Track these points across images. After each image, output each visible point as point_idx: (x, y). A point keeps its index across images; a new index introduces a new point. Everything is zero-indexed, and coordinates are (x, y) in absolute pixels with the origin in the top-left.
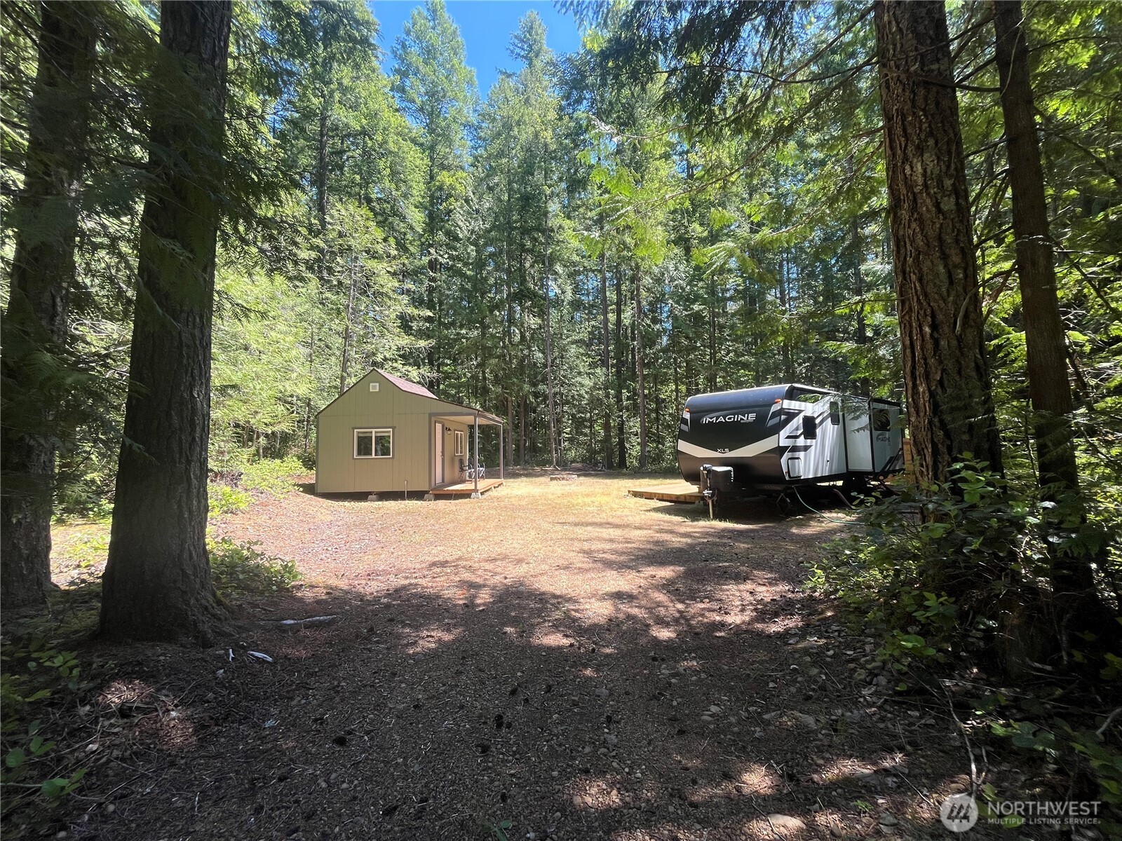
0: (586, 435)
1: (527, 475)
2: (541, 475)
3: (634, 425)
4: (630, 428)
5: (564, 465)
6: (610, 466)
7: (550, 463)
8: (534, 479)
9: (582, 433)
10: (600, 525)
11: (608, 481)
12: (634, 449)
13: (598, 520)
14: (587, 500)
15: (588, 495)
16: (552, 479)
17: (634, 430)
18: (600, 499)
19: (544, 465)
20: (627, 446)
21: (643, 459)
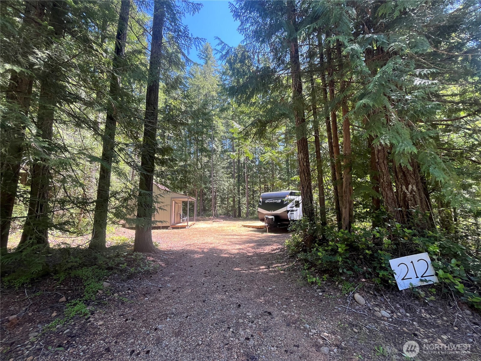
0: (225, 204)
1: (203, 220)
2: (208, 220)
3: (244, 200)
4: (243, 201)
5: (217, 216)
6: (235, 217)
7: (212, 215)
8: (206, 222)
9: (224, 204)
10: (233, 235)
11: (234, 222)
12: (244, 210)
13: (232, 234)
14: (228, 228)
15: (228, 227)
16: (213, 222)
17: (244, 202)
18: (232, 228)
19: (209, 216)
20: (241, 208)
21: (247, 214)
